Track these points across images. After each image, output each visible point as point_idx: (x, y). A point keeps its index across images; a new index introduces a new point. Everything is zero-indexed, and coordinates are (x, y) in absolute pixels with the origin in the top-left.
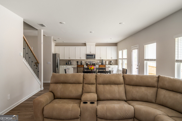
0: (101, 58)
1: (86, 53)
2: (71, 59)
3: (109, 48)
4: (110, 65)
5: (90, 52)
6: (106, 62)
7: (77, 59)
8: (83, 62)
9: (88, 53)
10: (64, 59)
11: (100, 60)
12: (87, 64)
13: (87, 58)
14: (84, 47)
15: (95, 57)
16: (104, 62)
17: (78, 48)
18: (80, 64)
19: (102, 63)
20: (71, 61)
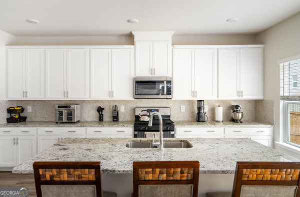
0: (194, 93)
1: (133, 76)
2: (72, 97)
3: (230, 53)
4: (234, 120)
5: (152, 71)
6: (213, 110)
7: (94, 97)
8: (122, 109)
9: (144, 74)
10: (43, 98)
11: (190, 102)
12: (137, 118)
13: (138, 95)
14: (125, 50)
15: (169, 92)
16: (206, 109)
17: (100, 53)
18: (109, 117)
19: (199, 113)
20: (72, 107)
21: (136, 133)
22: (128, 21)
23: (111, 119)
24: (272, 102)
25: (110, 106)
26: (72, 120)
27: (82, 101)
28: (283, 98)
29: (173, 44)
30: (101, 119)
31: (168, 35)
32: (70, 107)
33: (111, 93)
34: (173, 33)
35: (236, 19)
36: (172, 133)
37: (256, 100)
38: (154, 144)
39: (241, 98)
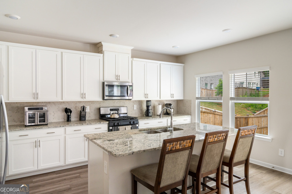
0: (146, 95)
1: (102, 80)
8: (89, 109)
18: (75, 117)
19: (148, 110)
20: (45, 108)
21: (111, 128)
22: (111, 35)
23: (78, 119)
24: (190, 101)
25: (76, 107)
26: (44, 121)
27: (47, 102)
28: (198, 98)
29: (132, 57)
30: (68, 119)
31: (128, 49)
32: (42, 109)
33: (83, 95)
34: (132, 48)
35: (178, 46)
36: (137, 125)
37: (177, 100)
38: (169, 129)
39: (173, 99)
